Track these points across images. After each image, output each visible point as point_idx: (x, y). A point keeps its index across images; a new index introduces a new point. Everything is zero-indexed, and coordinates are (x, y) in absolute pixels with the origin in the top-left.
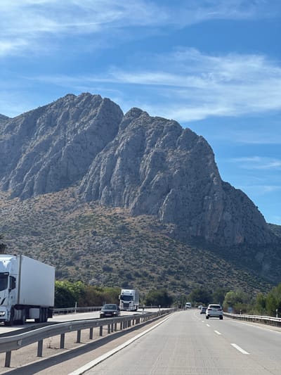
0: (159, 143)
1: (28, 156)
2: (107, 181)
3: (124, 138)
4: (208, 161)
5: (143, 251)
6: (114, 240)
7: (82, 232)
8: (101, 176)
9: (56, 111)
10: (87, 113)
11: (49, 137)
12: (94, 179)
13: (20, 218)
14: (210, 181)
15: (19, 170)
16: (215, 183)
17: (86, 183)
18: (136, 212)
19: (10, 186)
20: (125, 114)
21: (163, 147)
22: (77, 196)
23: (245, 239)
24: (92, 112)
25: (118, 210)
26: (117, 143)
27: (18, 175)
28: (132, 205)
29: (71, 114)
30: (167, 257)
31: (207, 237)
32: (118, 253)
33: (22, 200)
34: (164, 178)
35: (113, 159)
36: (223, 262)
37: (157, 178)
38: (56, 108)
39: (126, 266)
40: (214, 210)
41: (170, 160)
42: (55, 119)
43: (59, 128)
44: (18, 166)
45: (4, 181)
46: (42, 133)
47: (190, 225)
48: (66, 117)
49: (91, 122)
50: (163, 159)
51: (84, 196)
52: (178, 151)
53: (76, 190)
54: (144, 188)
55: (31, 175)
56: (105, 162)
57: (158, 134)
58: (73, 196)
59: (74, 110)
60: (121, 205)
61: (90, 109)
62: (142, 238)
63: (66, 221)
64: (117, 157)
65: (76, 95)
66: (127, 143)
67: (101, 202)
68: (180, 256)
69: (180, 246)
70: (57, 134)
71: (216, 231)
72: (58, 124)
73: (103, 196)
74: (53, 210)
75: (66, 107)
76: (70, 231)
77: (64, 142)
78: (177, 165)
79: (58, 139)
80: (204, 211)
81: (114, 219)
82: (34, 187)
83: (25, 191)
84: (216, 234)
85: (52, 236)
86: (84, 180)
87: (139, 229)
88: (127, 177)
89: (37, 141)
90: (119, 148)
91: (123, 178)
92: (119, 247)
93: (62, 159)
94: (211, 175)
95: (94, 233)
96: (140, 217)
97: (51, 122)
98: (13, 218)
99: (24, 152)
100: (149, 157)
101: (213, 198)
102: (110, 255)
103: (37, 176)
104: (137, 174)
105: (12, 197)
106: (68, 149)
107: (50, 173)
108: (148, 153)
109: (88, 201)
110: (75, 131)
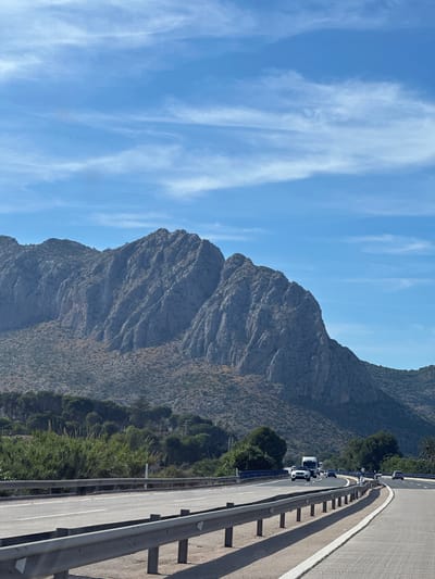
0: (265, 298)
1: (122, 304)
2: (212, 338)
3: (227, 291)
4: (315, 319)
5: (253, 412)
6: (225, 400)
7: (191, 391)
8: (206, 333)
9: (149, 250)
10: (184, 256)
11: (144, 282)
12: (198, 334)
13: (125, 374)
14: (317, 340)
15: (113, 318)
16: (322, 343)
17: (189, 337)
18: (245, 370)
19: (105, 336)
20: (226, 258)
21: (269, 303)
22: (181, 352)
23: (351, 399)
24: (190, 256)
25: (226, 369)
26: (221, 297)
27: (113, 325)
28: (239, 365)
29: (166, 257)
30: (276, 417)
31: (313, 397)
32: (229, 414)
33: (122, 353)
34: (271, 337)
35: (218, 315)
36: (329, 422)
37: (264, 337)
38: (148, 246)
39: (239, 427)
40: (320, 370)
41: (277, 317)
42: (148, 260)
43: (154, 271)
44: (112, 313)
45: (97, 330)
46: (134, 277)
47: (297, 385)
48: (161, 258)
49: (191, 268)
50: (270, 316)
51: (188, 352)
52: (284, 308)
53: (180, 344)
54: (251, 348)
55: (129, 326)
56: (209, 317)
57: (263, 288)
58: (176, 351)
59: (168, 251)
60: (228, 364)
61: (188, 250)
62: (252, 398)
63: (173, 378)
64: (222, 313)
65: (170, 231)
66: (232, 297)
67: (207, 359)
68: (288, 417)
69: (288, 407)
70: (152, 278)
71: (322, 390)
72: (152, 267)
73: (209, 352)
74: (157, 366)
75: (160, 245)
76: (179, 390)
77: (161, 290)
78: (284, 323)
79: (156, 284)
80: (311, 371)
81: (222, 378)
82: (135, 340)
83: (124, 344)
84: (322, 394)
85: (161, 395)
86: (187, 334)
87: (247, 389)
88: (233, 334)
89: (129, 287)
90: (224, 303)
91: (230, 336)
92: (230, 407)
93: (162, 310)
94: (318, 334)
95: (205, 393)
96: (248, 377)
97: (144, 263)
98: (119, 375)
99: (117, 297)
100: (256, 314)
101: (320, 358)
102: (222, 415)
103: (137, 328)
104: (244, 330)
105: (111, 350)
106: (168, 299)
107: (150, 325)
108: (254, 308)
109: (194, 357)
110: (173, 278)
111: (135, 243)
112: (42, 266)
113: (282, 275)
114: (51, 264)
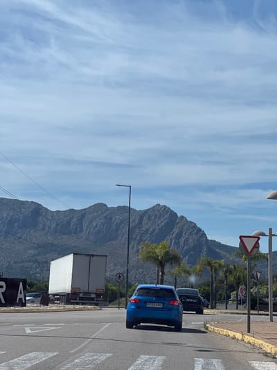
9: (152, 213)
11: (149, 226)
20: (179, 217)
21: (189, 235)
24: (165, 216)
26: (173, 233)
35: (171, 240)
37: (185, 248)
38: (152, 211)
41: (191, 241)
42: (151, 218)
43: (153, 222)
46: (146, 224)
48: (156, 216)
49: (165, 221)
50: (188, 240)
52: (193, 237)
56: (169, 241)
57: (188, 230)
59: (158, 214)
61: (165, 214)
64: (173, 239)
65: (161, 205)
66: (177, 233)
70: (152, 225)
72: (152, 220)
75: (156, 211)
77: (154, 230)
78: (193, 243)
79: (153, 227)
88: (176, 247)
89: (144, 228)
90: (173, 236)
93: (154, 237)
100: (183, 239)
104: (179, 245)
106: (156, 233)
108: (183, 237)
110: (158, 225)
111: (147, 210)
112: (114, 219)
113: (195, 224)
114: (117, 218)
